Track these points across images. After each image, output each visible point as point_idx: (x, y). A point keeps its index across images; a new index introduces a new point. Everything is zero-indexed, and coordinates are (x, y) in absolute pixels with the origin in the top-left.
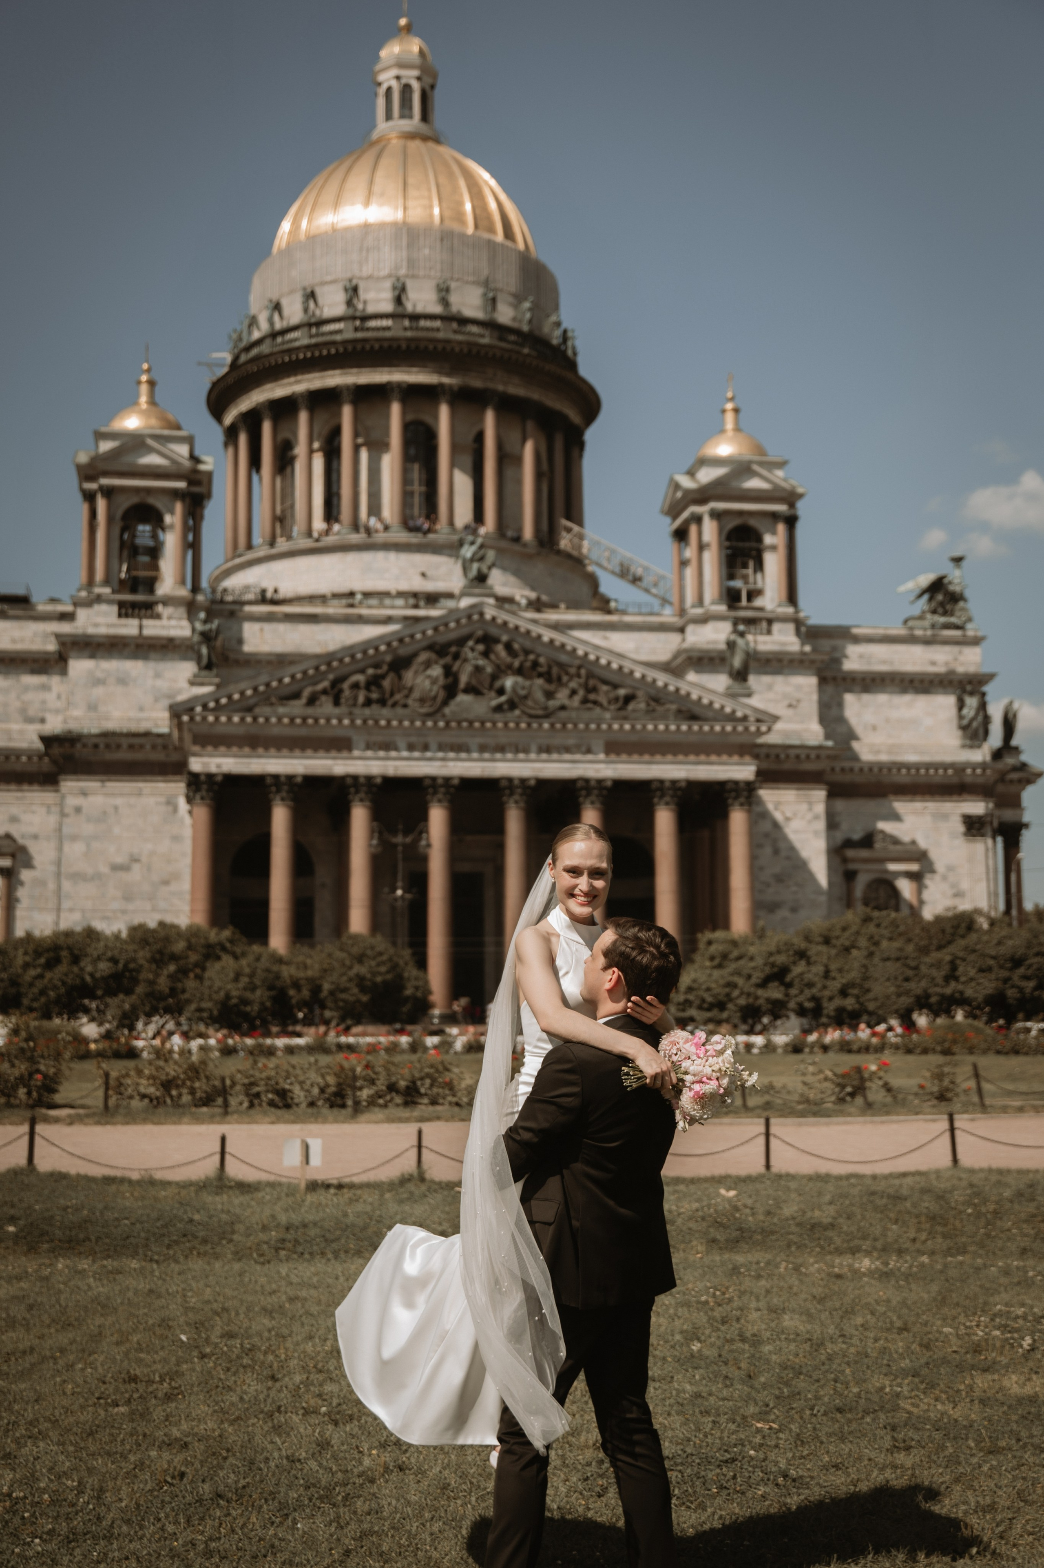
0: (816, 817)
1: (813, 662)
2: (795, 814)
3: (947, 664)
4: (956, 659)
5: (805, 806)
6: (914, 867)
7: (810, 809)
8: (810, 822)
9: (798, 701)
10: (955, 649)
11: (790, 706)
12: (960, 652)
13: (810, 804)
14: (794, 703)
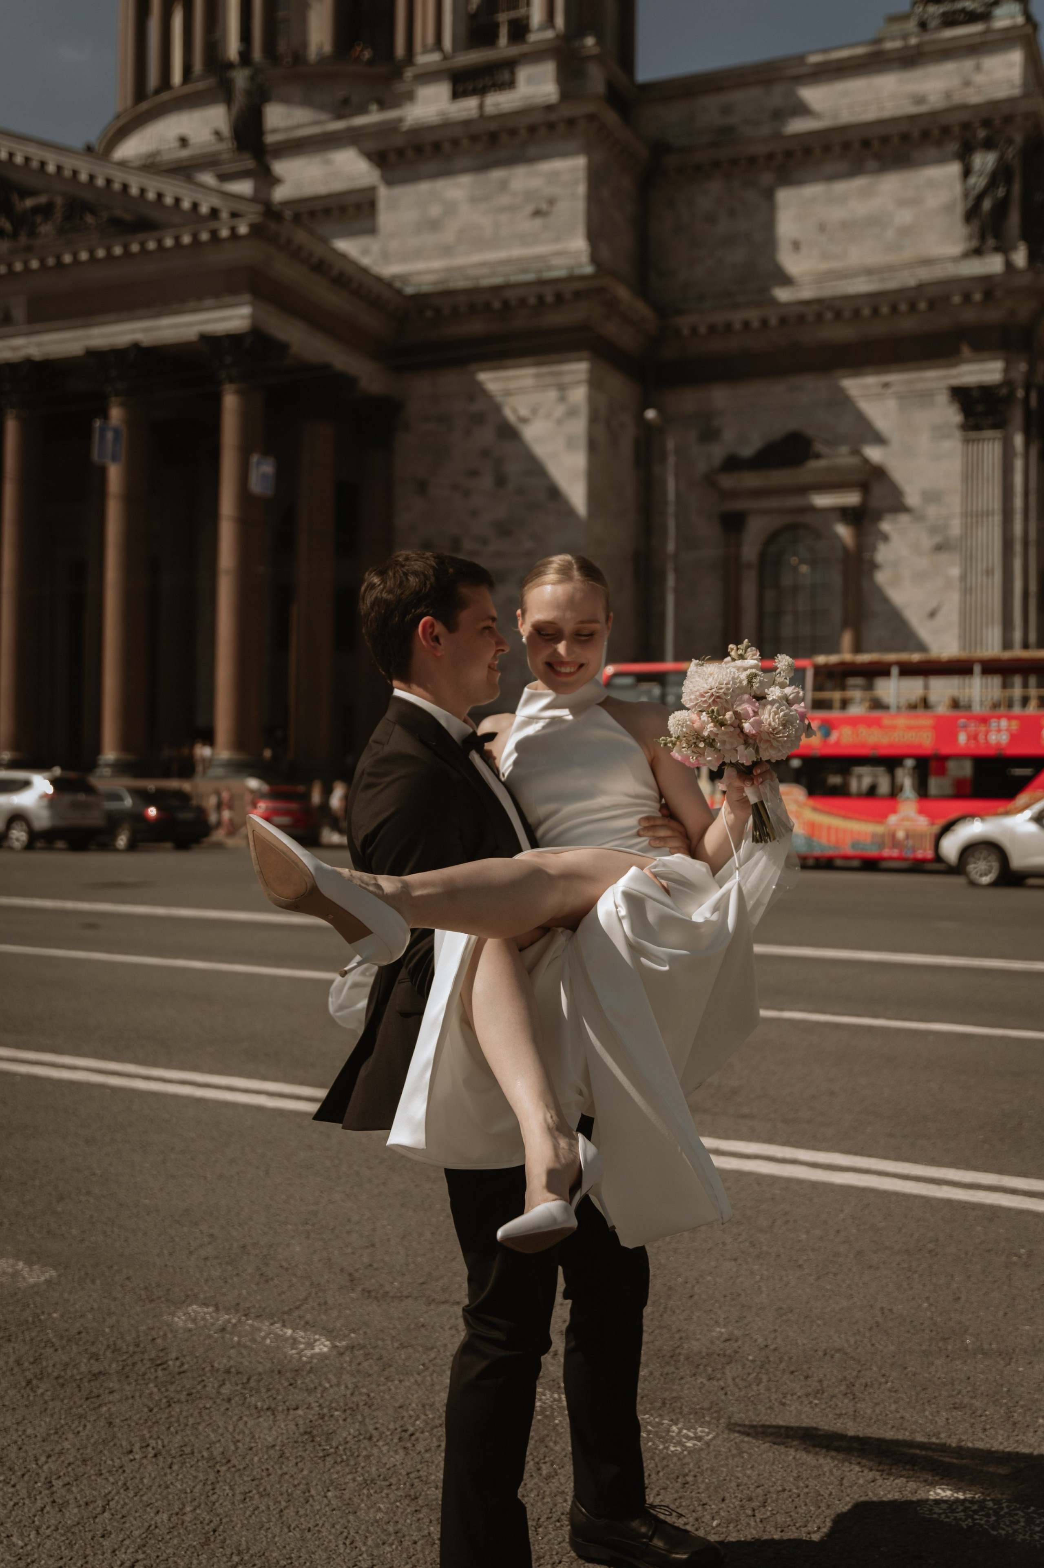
0: (572, 413)
1: (571, 122)
2: (535, 411)
3: (948, 95)
4: (967, 83)
5: (553, 394)
6: (852, 499)
7: (562, 399)
8: (559, 422)
9: (552, 202)
10: (968, 64)
11: (537, 213)
12: (978, 68)
13: (562, 388)
14: (544, 207)
